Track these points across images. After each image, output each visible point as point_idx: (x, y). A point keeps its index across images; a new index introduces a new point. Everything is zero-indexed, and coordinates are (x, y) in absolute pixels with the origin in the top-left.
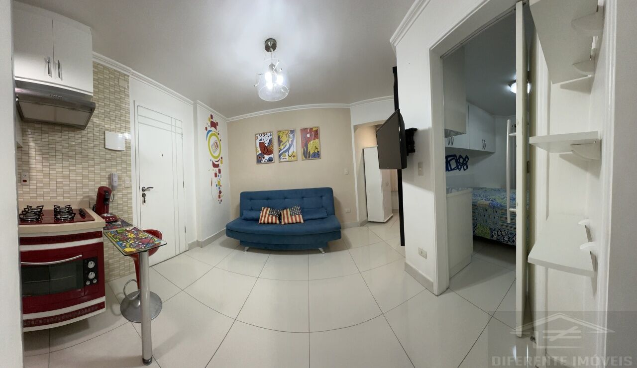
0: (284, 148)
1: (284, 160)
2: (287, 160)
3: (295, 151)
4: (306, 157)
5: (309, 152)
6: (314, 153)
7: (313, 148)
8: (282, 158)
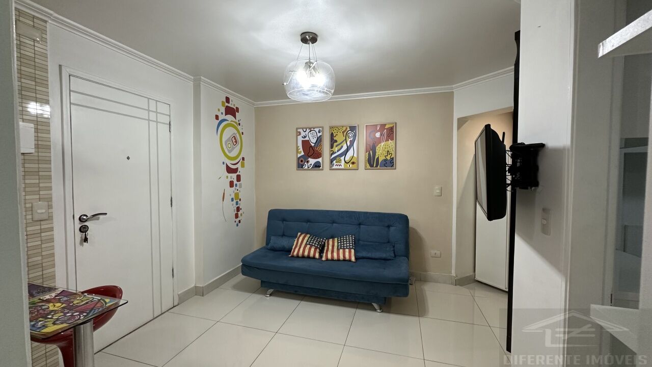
0: (338, 151)
2: (343, 167)
3: (355, 155)
4: (372, 166)
5: (378, 158)
6: (385, 160)
7: (384, 152)
8: (335, 164)
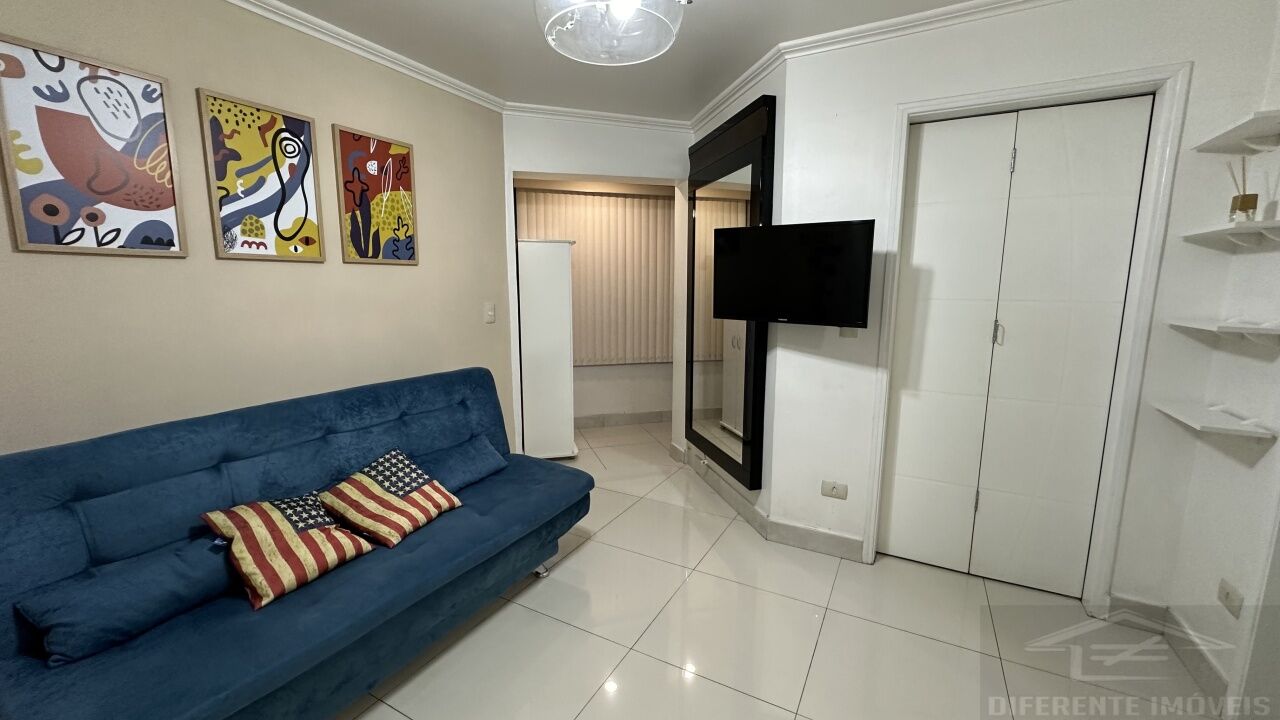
0: (248, 193)
1: (254, 250)
2: (272, 251)
3: (312, 216)
4: (363, 253)
5: (377, 233)
6: (395, 240)
7: (391, 219)
8: (241, 239)
